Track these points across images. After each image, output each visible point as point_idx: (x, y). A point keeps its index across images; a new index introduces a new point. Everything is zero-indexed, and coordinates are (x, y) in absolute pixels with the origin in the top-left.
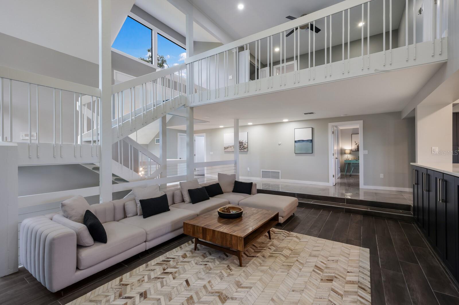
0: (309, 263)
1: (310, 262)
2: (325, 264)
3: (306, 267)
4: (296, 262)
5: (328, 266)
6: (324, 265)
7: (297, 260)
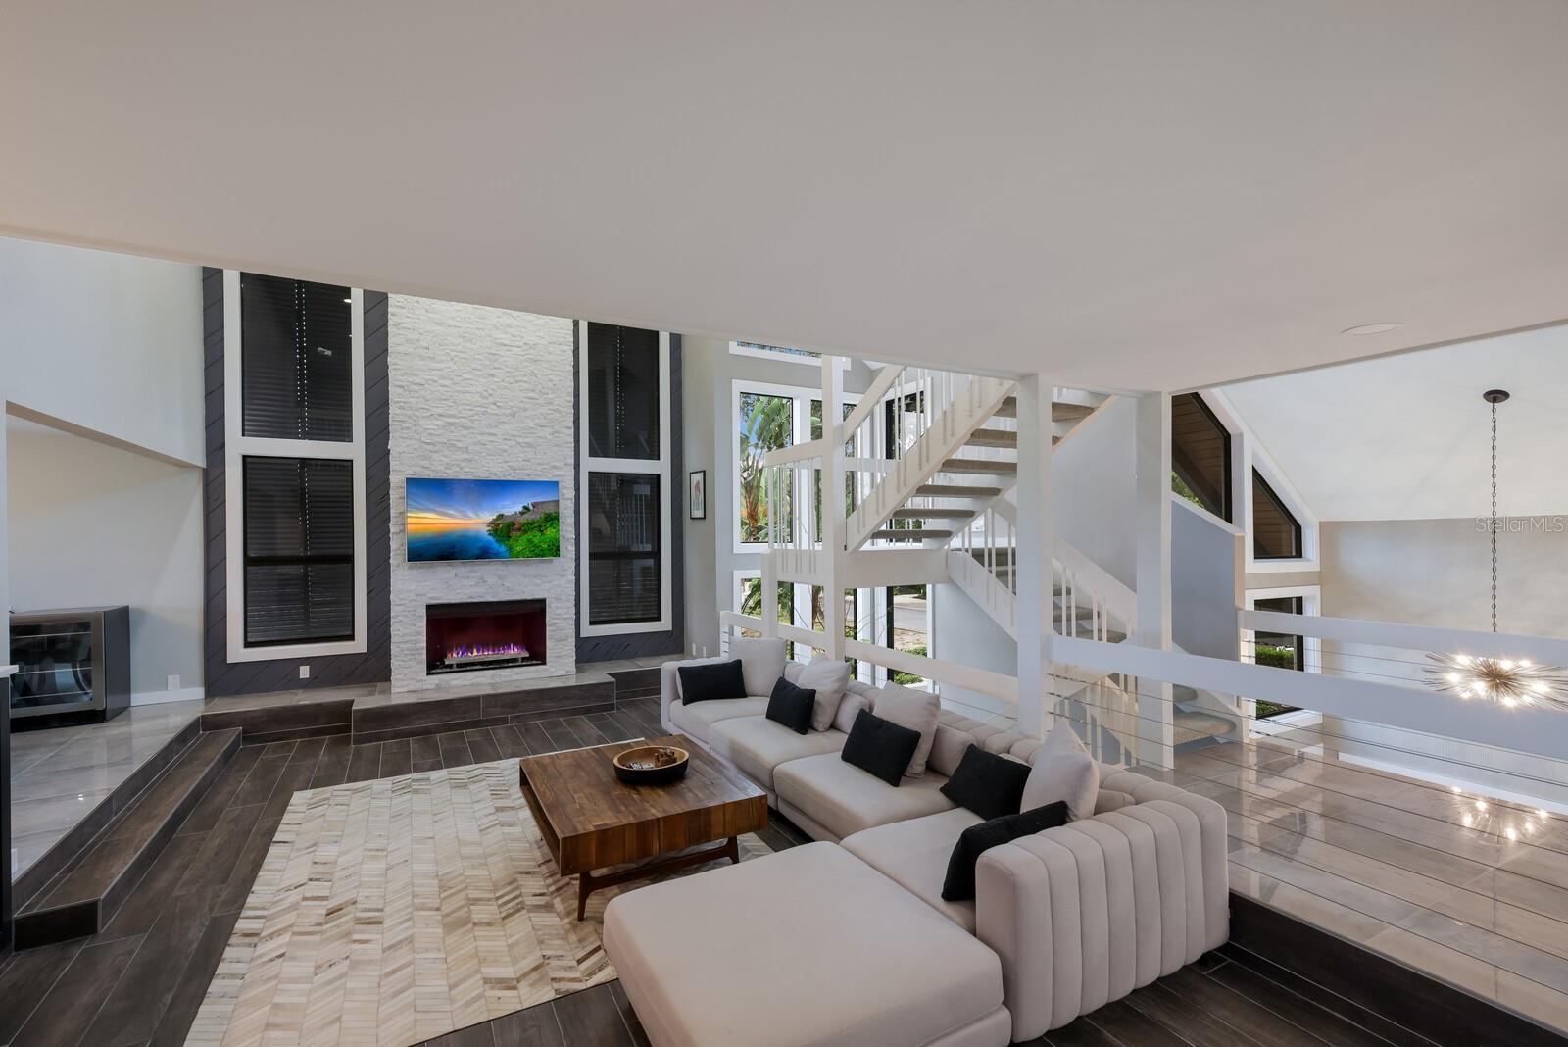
0: (400, 920)
1: (401, 923)
2: (355, 941)
3: (406, 907)
4: (437, 905)
5: (345, 940)
6: (356, 937)
7: (438, 909)
